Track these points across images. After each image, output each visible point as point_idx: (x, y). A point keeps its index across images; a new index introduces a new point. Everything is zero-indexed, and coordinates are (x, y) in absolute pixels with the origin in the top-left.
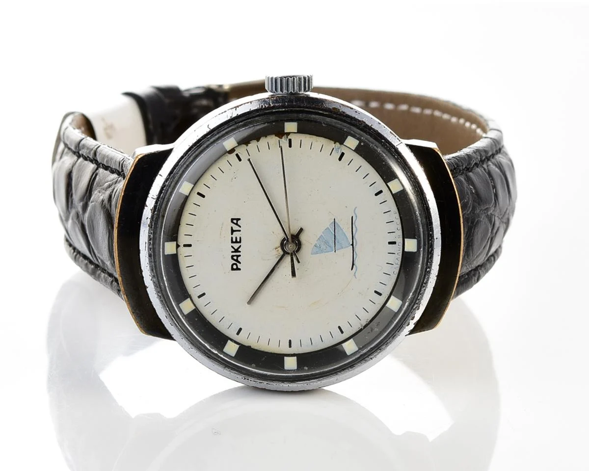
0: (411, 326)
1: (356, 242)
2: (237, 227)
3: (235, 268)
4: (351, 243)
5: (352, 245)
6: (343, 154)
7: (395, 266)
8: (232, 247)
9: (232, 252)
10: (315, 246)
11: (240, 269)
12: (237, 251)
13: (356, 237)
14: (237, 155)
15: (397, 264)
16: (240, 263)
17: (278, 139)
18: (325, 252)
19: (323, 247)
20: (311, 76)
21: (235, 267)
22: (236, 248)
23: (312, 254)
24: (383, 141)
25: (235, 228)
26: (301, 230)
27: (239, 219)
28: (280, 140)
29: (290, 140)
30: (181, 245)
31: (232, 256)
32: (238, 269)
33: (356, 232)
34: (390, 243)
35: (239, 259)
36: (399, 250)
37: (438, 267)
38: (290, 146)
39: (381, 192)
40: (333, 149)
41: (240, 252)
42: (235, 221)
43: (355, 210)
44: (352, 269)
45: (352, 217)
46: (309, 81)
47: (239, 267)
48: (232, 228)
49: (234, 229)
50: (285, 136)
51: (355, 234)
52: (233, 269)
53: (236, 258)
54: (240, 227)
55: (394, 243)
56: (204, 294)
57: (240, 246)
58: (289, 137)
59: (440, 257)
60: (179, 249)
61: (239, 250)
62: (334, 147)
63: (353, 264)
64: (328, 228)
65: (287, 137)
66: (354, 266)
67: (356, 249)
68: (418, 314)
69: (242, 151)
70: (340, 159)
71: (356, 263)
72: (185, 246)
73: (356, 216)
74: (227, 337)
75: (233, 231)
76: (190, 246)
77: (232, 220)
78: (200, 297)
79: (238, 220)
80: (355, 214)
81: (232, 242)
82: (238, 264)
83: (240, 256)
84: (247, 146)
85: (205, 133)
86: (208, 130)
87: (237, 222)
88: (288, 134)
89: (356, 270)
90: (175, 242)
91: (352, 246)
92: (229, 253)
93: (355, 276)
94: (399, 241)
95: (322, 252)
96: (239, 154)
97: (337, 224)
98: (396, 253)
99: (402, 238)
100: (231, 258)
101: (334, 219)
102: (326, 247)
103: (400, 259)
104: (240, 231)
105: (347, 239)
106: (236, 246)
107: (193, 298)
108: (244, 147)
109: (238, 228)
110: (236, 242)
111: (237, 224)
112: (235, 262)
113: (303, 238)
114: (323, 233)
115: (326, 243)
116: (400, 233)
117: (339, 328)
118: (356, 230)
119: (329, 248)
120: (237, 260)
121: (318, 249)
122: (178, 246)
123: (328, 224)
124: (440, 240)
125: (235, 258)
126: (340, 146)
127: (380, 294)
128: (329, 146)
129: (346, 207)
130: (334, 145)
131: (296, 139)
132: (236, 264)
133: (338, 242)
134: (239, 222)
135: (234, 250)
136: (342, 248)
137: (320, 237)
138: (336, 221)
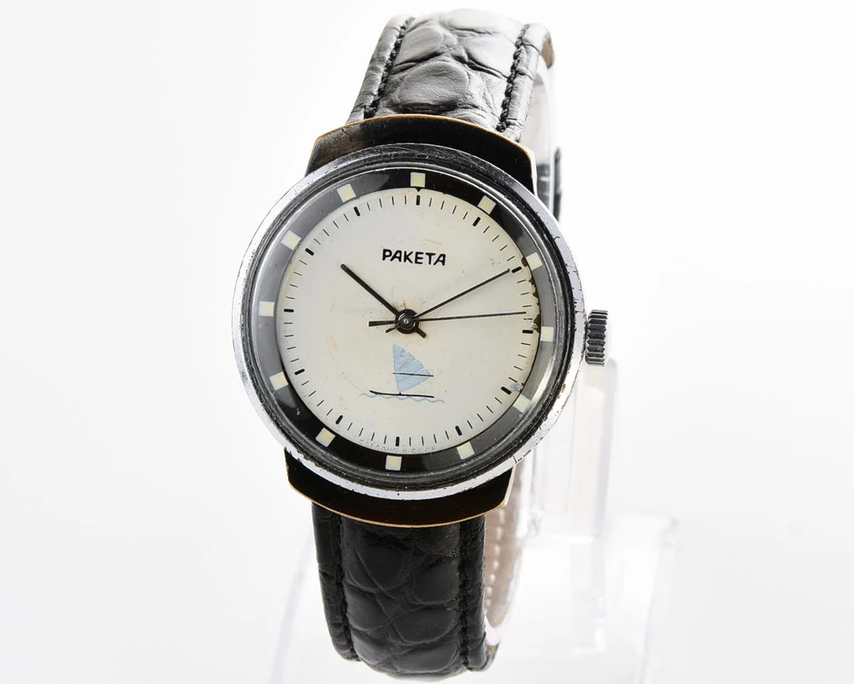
0: (297, 455)
1: (402, 399)
2: (435, 261)
3: (386, 254)
4: (402, 393)
5: (400, 394)
6: (509, 392)
7: (370, 442)
8: (411, 253)
9: (405, 252)
10: (403, 350)
11: (384, 259)
12: (407, 257)
13: (409, 400)
14: (519, 268)
15: (372, 446)
16: (392, 260)
17: (534, 318)
18: (394, 362)
19: (402, 360)
20: (603, 364)
21: (387, 253)
22: (410, 257)
23: (394, 346)
24: (521, 441)
25: (434, 259)
26: (423, 335)
27: (444, 264)
28: (532, 320)
29: (531, 332)
30: (420, 193)
31: (400, 252)
32: (384, 257)
33: (415, 400)
35: (396, 260)
36: (388, 449)
37: (364, 493)
38: (524, 332)
39: (460, 433)
40: (516, 382)
41: (405, 261)
42: (442, 259)
43: (441, 401)
44: (371, 392)
45: (433, 397)
46: (599, 360)
47: (386, 258)
48: (434, 254)
49: (432, 257)
50: (537, 327)
51: (413, 399)
52: (385, 251)
53: (397, 256)
54: (435, 264)
55: (397, 444)
56: (358, 214)
57: (411, 262)
58: (535, 331)
59: (376, 496)
60: (415, 189)
61: (407, 261)
62: (518, 383)
63: (376, 393)
64: (422, 367)
65: (535, 329)
66: (374, 394)
67: (394, 398)
68: (310, 465)
69: (525, 274)
70: (503, 389)
71: (378, 396)
72: (418, 197)
73: (433, 402)
74: (305, 237)
75: (430, 255)
76: (418, 203)
77: (444, 256)
78: (356, 209)
79: (443, 262)
80: (436, 401)
81: (417, 253)
82: (391, 258)
83: (400, 260)
84: (529, 281)
85: (551, 233)
86: (554, 237)
87: (441, 261)
88: (539, 330)
89: (370, 396)
90: (424, 186)
91: (398, 393)
92: (405, 248)
93: (363, 394)
94: (400, 450)
95: (395, 358)
96: (520, 271)
97: (426, 379)
98: (384, 445)
99: (402, 453)
100: (399, 249)
102: (400, 363)
103: (377, 449)
104: (430, 263)
105: (408, 388)
106: (412, 257)
107: (355, 201)
108: (528, 277)
109: (433, 262)
110: (417, 258)
111: (438, 260)
112: (393, 254)
113: (416, 336)
114: (418, 361)
115: (406, 364)
116: (409, 451)
117: (302, 370)
118: (418, 401)
119: (398, 366)
120: (395, 257)
121: (399, 353)
122: (419, 189)
123: (428, 368)
124: (396, 499)
125: (398, 255)
126: (519, 389)
127: (338, 422)
128: (520, 377)
129: (446, 391)
130: (520, 383)
131: (532, 339)
132: (390, 255)
133: (405, 378)
134: (440, 263)
135: (407, 254)
136: (398, 382)
137: (413, 357)
138: (431, 377)
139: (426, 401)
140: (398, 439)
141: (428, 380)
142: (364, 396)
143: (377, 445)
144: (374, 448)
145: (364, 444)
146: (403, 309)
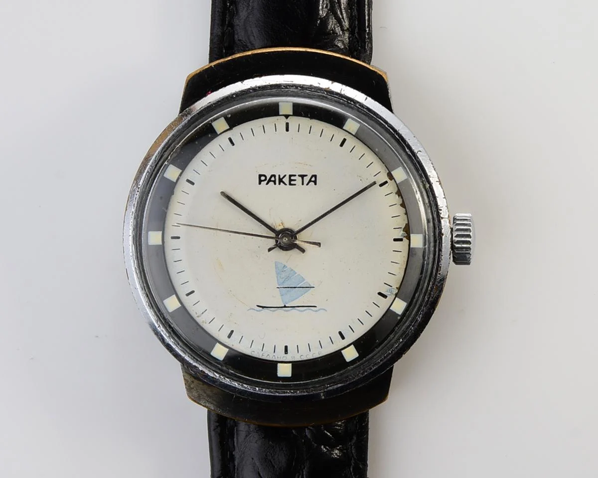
2: (307, 182)
3: (261, 178)
4: (287, 305)
5: (285, 307)
6: (385, 296)
7: (261, 353)
8: (285, 176)
9: (279, 176)
10: (285, 266)
11: (260, 183)
12: (281, 181)
13: (294, 311)
14: (386, 182)
15: (262, 355)
16: (267, 184)
17: (403, 227)
18: (277, 277)
19: (283, 275)
20: (469, 264)
21: (263, 178)
22: (283, 180)
23: (276, 262)
25: (306, 180)
26: (303, 250)
27: (316, 184)
28: (402, 229)
29: (401, 240)
30: (288, 120)
31: (274, 176)
32: (260, 182)
33: (299, 310)
36: (278, 357)
38: (395, 240)
39: (343, 338)
40: (391, 286)
41: (279, 184)
42: (314, 179)
43: (324, 310)
44: (258, 306)
45: (316, 307)
47: (262, 183)
48: (306, 176)
49: (305, 178)
50: (406, 235)
51: (298, 310)
52: (260, 176)
53: (271, 179)
54: (307, 184)
55: (286, 352)
56: (233, 144)
57: (286, 184)
58: (405, 239)
60: (284, 117)
61: (281, 183)
62: (393, 287)
63: (263, 307)
64: (304, 280)
65: (404, 237)
66: (261, 308)
67: (280, 310)
69: (391, 187)
70: (380, 294)
72: (287, 124)
73: (316, 311)
74: (184, 170)
75: (302, 176)
76: (287, 130)
77: (315, 176)
78: (230, 139)
79: (315, 182)
80: (319, 310)
81: (290, 176)
82: (266, 182)
83: (275, 184)
84: (396, 193)
85: (413, 148)
86: (416, 151)
88: (409, 238)
89: (257, 311)
90: (292, 114)
91: (283, 306)
92: (279, 172)
93: (251, 309)
94: (289, 358)
95: (278, 274)
96: (387, 184)
98: (274, 354)
99: (291, 360)
100: (273, 174)
101: (313, 287)
102: (282, 278)
103: (268, 358)
104: (303, 184)
105: (292, 301)
106: (286, 180)
107: (229, 132)
108: (394, 190)
109: (305, 182)
110: (290, 180)
111: (310, 181)
112: (268, 178)
113: (295, 251)
115: (288, 278)
116: (298, 358)
117: (193, 292)
119: (281, 281)
120: (270, 181)
121: (281, 269)
122: (287, 116)
123: (309, 281)
125: (273, 179)
126: (394, 293)
127: (229, 336)
128: (394, 281)
129: (327, 300)
131: (403, 246)
132: (265, 180)
133: (288, 291)
134: (312, 183)
135: (281, 177)
136: (282, 295)
137: (294, 272)
138: (312, 289)
139: (308, 311)
140: (286, 347)
141: (310, 291)
142: (252, 310)
143: (267, 354)
144: (265, 357)
145: (255, 355)
146: (281, 227)
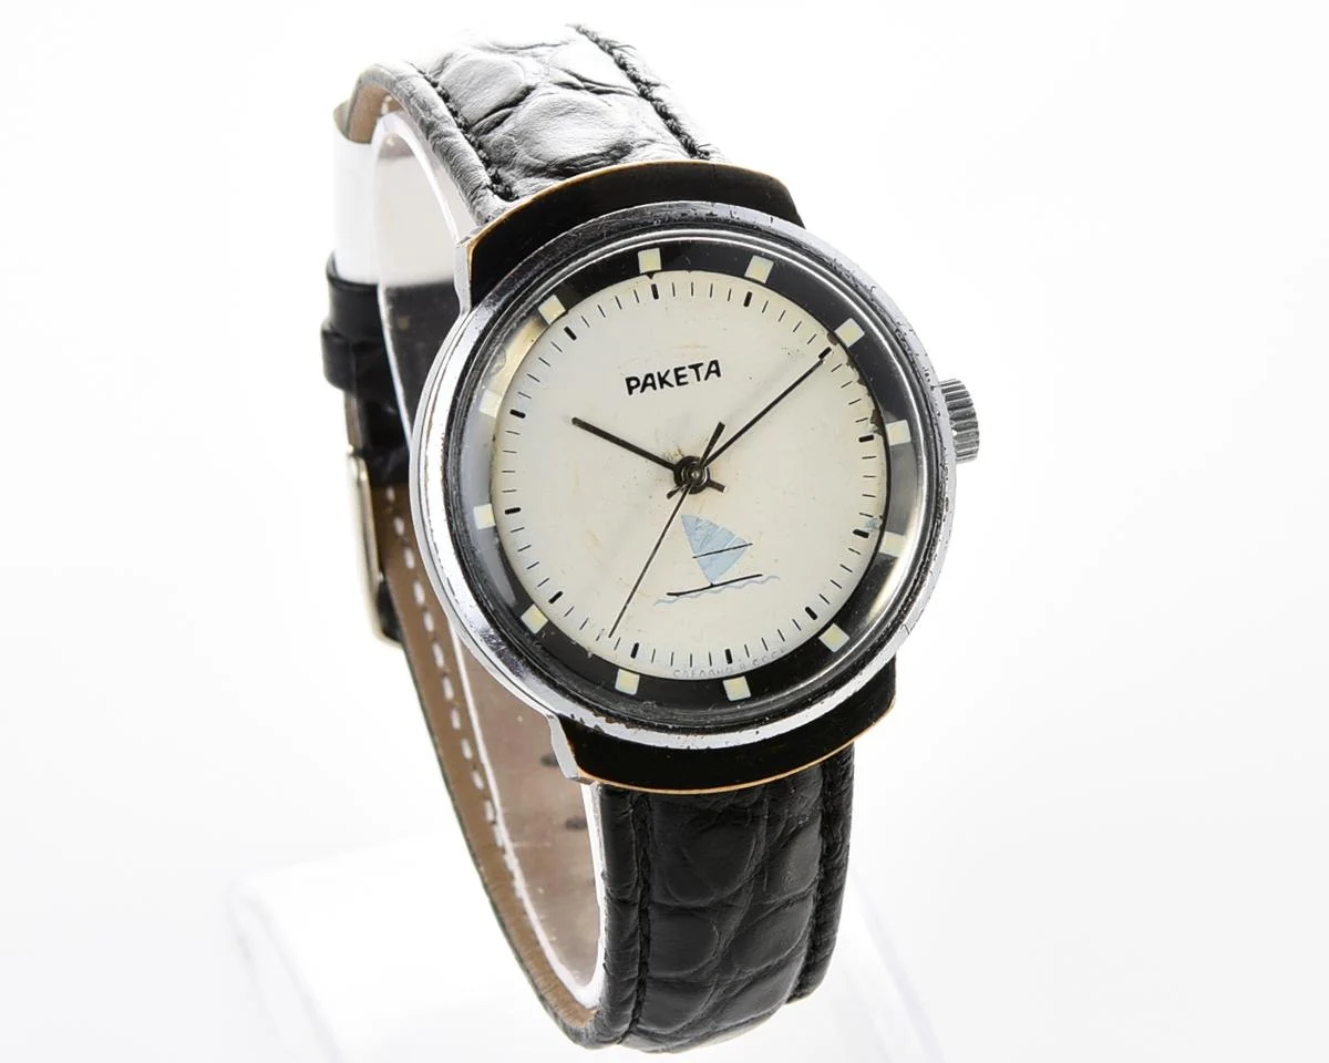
2: (705, 374)
3: (632, 384)
4: (715, 583)
5: (712, 586)
6: (865, 535)
7: (690, 670)
8: (668, 372)
9: (659, 374)
10: (698, 519)
11: (630, 393)
12: (663, 381)
13: (727, 589)
14: (828, 350)
15: (693, 674)
16: (642, 390)
17: (870, 416)
18: (690, 540)
19: (699, 534)
21: (633, 383)
22: (667, 379)
23: (682, 517)
25: (703, 371)
26: (720, 488)
27: (719, 375)
28: (869, 421)
29: (871, 438)
30: (655, 281)
31: (651, 376)
32: (631, 390)
33: (736, 587)
34: (728, 652)
35: (649, 388)
36: (720, 672)
37: (705, 747)
38: (862, 440)
40: (871, 516)
41: (662, 387)
42: (715, 368)
43: (775, 577)
44: (669, 594)
45: (760, 575)
46: (976, 451)
47: (634, 391)
48: (701, 364)
49: (700, 369)
50: (878, 428)
51: (733, 587)
52: (628, 380)
53: (648, 382)
54: (706, 379)
55: (730, 660)
56: (574, 337)
57: (671, 386)
58: (876, 435)
59: (724, 746)
60: (646, 277)
61: (665, 385)
62: (875, 517)
63: (677, 594)
64: (733, 536)
65: (875, 432)
66: (675, 597)
67: (706, 594)
69: (838, 356)
70: (857, 532)
72: (654, 288)
73: (763, 582)
75: (696, 367)
76: (657, 296)
77: (715, 362)
78: (568, 330)
79: (718, 373)
80: (767, 580)
81: (676, 370)
82: (639, 388)
83: (655, 388)
84: (848, 364)
85: (863, 283)
87: (714, 372)
88: (882, 432)
89: (669, 602)
90: (660, 268)
91: (709, 585)
92: (656, 368)
93: (659, 601)
94: (736, 668)
95: (689, 535)
96: (830, 354)
98: (710, 668)
99: (742, 671)
101: (750, 544)
102: (698, 540)
103: (703, 677)
104: (699, 379)
105: (722, 574)
106: (671, 378)
107: (563, 319)
108: (844, 358)
109: (702, 376)
110: (678, 377)
111: (709, 372)
112: (642, 382)
113: (709, 493)
115: (707, 539)
116: (750, 667)
117: (560, 594)
118: (740, 587)
119: (698, 544)
120: (645, 385)
121: (693, 526)
122: (650, 274)
123: (741, 535)
124: (755, 740)
125: (650, 381)
126: (878, 526)
127: (634, 655)
128: (875, 507)
129: (776, 561)
130: (877, 516)
131: (876, 446)
132: (638, 385)
133: (712, 560)
134: (713, 375)
135: (662, 375)
136: (703, 569)
137: (715, 526)
138: (749, 547)
139: (750, 586)
140: (728, 653)
141: (746, 553)
142: (661, 604)
143: (702, 671)
144: (697, 677)
145: (681, 676)
146: (679, 458)
